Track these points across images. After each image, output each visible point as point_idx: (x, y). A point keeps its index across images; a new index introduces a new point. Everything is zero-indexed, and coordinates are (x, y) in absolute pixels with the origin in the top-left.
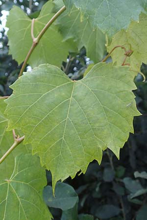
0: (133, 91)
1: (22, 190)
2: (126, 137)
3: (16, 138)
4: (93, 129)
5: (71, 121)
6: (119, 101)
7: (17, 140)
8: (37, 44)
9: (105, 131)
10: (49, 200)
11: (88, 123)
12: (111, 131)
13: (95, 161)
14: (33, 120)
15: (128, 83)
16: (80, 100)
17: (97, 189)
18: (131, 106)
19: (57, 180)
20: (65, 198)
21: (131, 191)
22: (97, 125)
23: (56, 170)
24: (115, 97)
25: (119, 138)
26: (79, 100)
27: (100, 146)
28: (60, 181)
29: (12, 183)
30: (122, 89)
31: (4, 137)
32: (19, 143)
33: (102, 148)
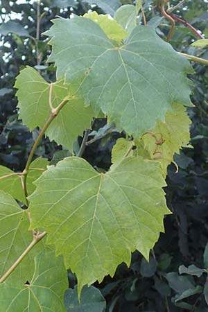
0: (163, 188)
1: (43, 296)
2: (156, 238)
3: (35, 234)
4: (122, 229)
5: (98, 219)
6: (149, 199)
7: (37, 237)
8: (56, 115)
9: (135, 231)
10: (70, 307)
11: (115, 223)
12: (141, 231)
13: (124, 264)
14: (57, 219)
15: (158, 179)
16: (109, 197)
17: (132, 288)
18: (161, 205)
19: (83, 285)
20: (89, 304)
21: (177, 291)
22: (126, 225)
23: (82, 274)
24: (144, 195)
25: (149, 239)
26: (107, 197)
27: (129, 248)
28: (87, 285)
29: (32, 288)
30: (151, 186)
31: (18, 230)
32: (39, 240)
33: (131, 250)
